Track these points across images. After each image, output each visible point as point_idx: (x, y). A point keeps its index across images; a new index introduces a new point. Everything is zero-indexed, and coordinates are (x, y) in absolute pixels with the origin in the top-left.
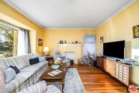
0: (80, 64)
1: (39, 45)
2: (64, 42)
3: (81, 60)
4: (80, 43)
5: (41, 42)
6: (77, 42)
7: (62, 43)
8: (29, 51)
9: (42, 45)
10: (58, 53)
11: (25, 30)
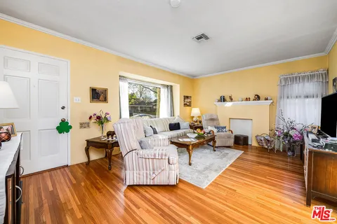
0: (263, 148)
1: (185, 105)
2: (228, 99)
3: (262, 139)
4: (267, 99)
5: (189, 100)
6: (258, 98)
7: (224, 101)
8: (172, 114)
9: (190, 106)
10: (212, 120)
11: (168, 86)
